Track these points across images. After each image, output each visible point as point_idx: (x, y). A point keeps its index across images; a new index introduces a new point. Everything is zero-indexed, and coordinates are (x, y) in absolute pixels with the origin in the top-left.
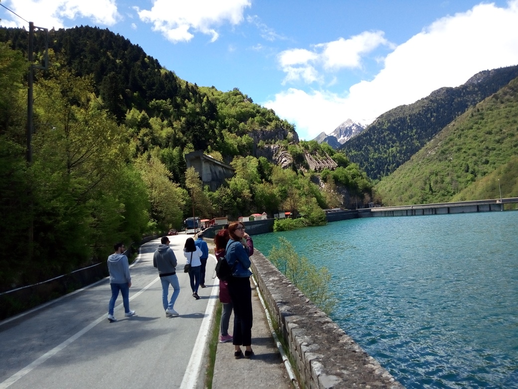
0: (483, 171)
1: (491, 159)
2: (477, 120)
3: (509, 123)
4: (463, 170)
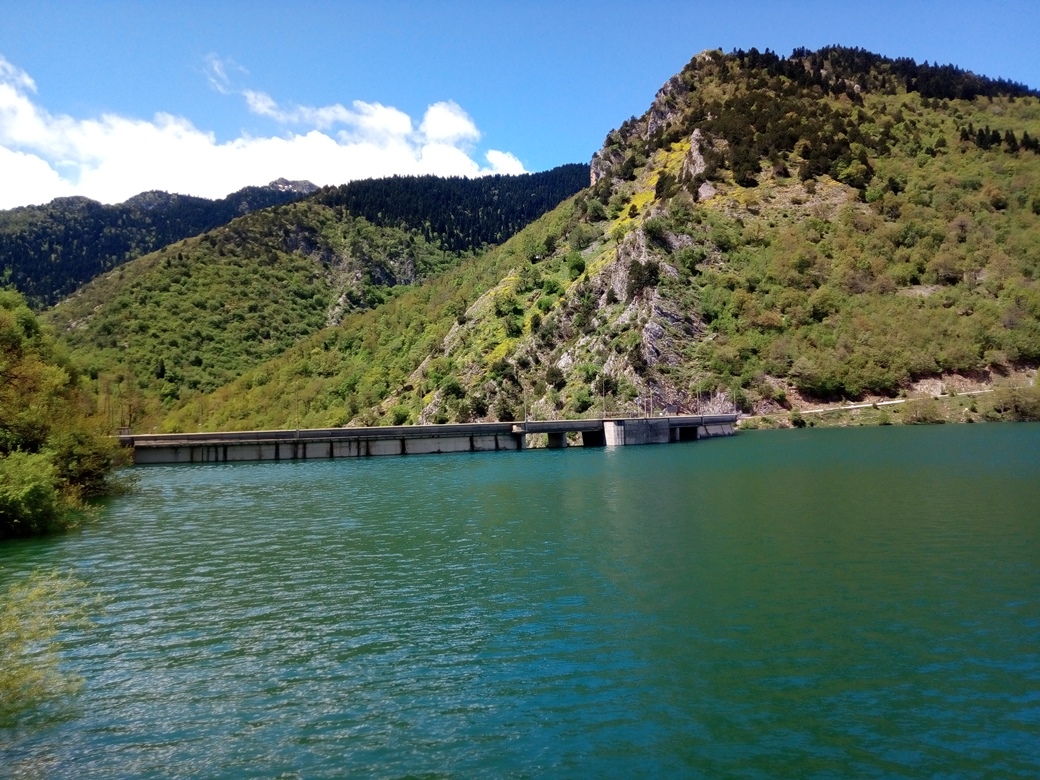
0: (191, 379)
1: (206, 357)
2: (178, 276)
3: (234, 294)
4: (152, 373)
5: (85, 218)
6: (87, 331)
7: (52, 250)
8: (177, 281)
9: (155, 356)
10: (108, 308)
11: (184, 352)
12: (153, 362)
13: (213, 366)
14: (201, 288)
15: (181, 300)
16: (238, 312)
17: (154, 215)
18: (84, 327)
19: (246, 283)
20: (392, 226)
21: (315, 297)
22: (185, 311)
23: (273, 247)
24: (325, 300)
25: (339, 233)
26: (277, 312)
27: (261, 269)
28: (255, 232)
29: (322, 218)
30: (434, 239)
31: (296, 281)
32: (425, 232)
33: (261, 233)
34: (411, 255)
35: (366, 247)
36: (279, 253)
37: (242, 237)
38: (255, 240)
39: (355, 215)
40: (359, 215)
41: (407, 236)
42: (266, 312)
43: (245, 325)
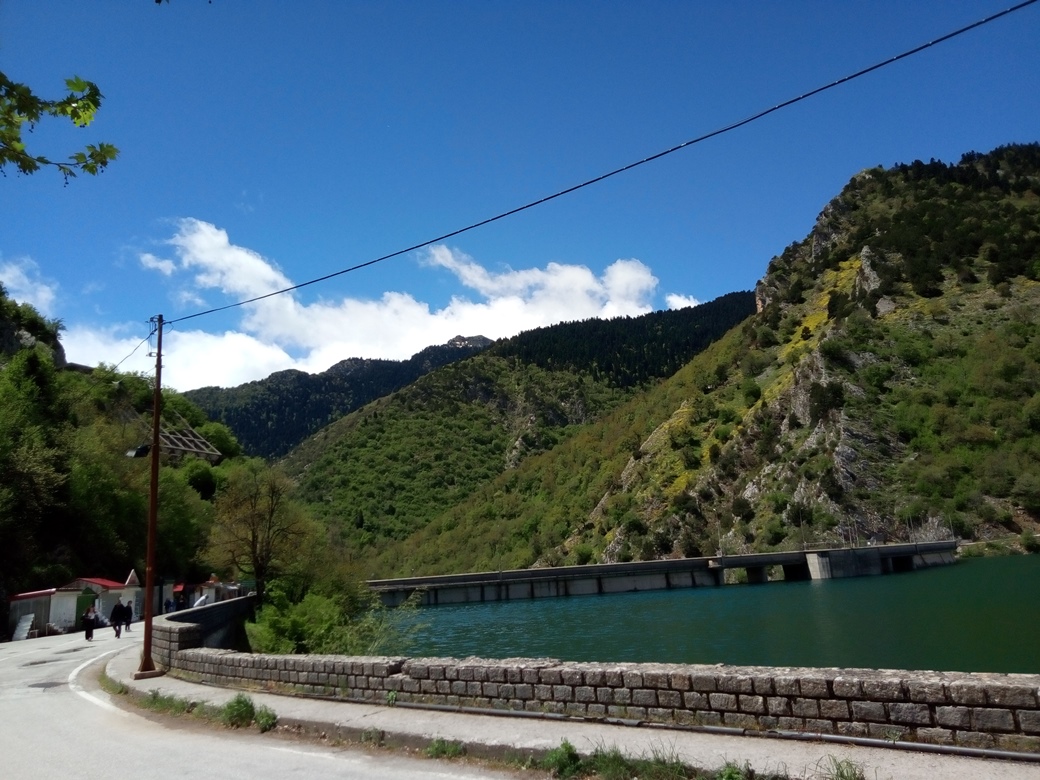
0: (386, 527)
1: (399, 506)
2: (374, 433)
3: (422, 445)
4: (352, 524)
5: (295, 388)
6: (299, 488)
7: (269, 418)
8: (373, 437)
9: (355, 508)
10: (315, 466)
11: (379, 502)
12: (353, 514)
13: (404, 514)
14: (393, 442)
15: (377, 454)
16: (425, 461)
17: (351, 379)
18: (296, 484)
19: (431, 434)
20: (561, 370)
21: (494, 442)
22: (380, 464)
23: (455, 399)
24: (503, 444)
25: (513, 382)
26: (459, 458)
27: (444, 420)
28: (439, 387)
29: (497, 369)
30: (602, 378)
31: (476, 429)
32: (593, 372)
33: (444, 387)
34: (581, 395)
35: (538, 392)
36: (460, 404)
37: (428, 392)
38: (439, 394)
39: (527, 362)
40: (530, 363)
41: (576, 378)
42: (451, 459)
43: (432, 473)
